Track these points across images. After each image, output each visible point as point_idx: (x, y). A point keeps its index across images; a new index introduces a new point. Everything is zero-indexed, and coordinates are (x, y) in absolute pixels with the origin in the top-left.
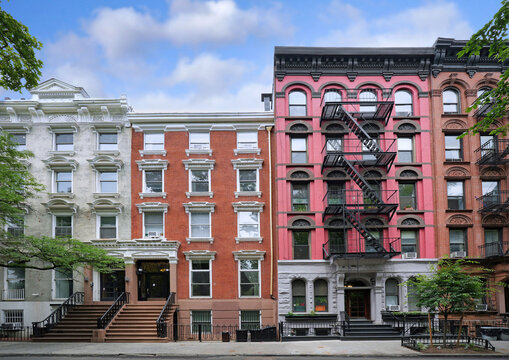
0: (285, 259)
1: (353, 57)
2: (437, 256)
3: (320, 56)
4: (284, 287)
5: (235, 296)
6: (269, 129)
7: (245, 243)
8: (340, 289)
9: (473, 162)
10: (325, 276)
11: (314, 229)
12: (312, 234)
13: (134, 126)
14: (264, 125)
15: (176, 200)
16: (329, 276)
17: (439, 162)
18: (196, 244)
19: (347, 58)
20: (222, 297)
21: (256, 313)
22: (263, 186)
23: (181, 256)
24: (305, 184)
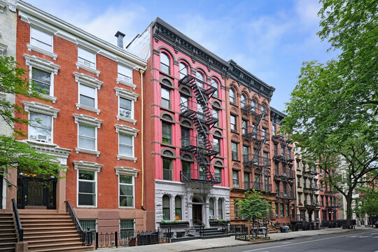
0: (159, 179)
1: (196, 49)
2: (229, 186)
3: (181, 38)
4: (158, 201)
5: (115, 207)
6: (142, 72)
7: (123, 160)
8: (190, 204)
9: (241, 135)
10: (181, 194)
11: (175, 159)
12: (174, 162)
13: (20, 14)
14: (139, 67)
15: (66, 107)
16: (183, 194)
17: (229, 131)
18: (84, 154)
19: (193, 47)
20: (106, 207)
21: (131, 221)
22: (137, 116)
23: (71, 165)
24: (170, 124)
